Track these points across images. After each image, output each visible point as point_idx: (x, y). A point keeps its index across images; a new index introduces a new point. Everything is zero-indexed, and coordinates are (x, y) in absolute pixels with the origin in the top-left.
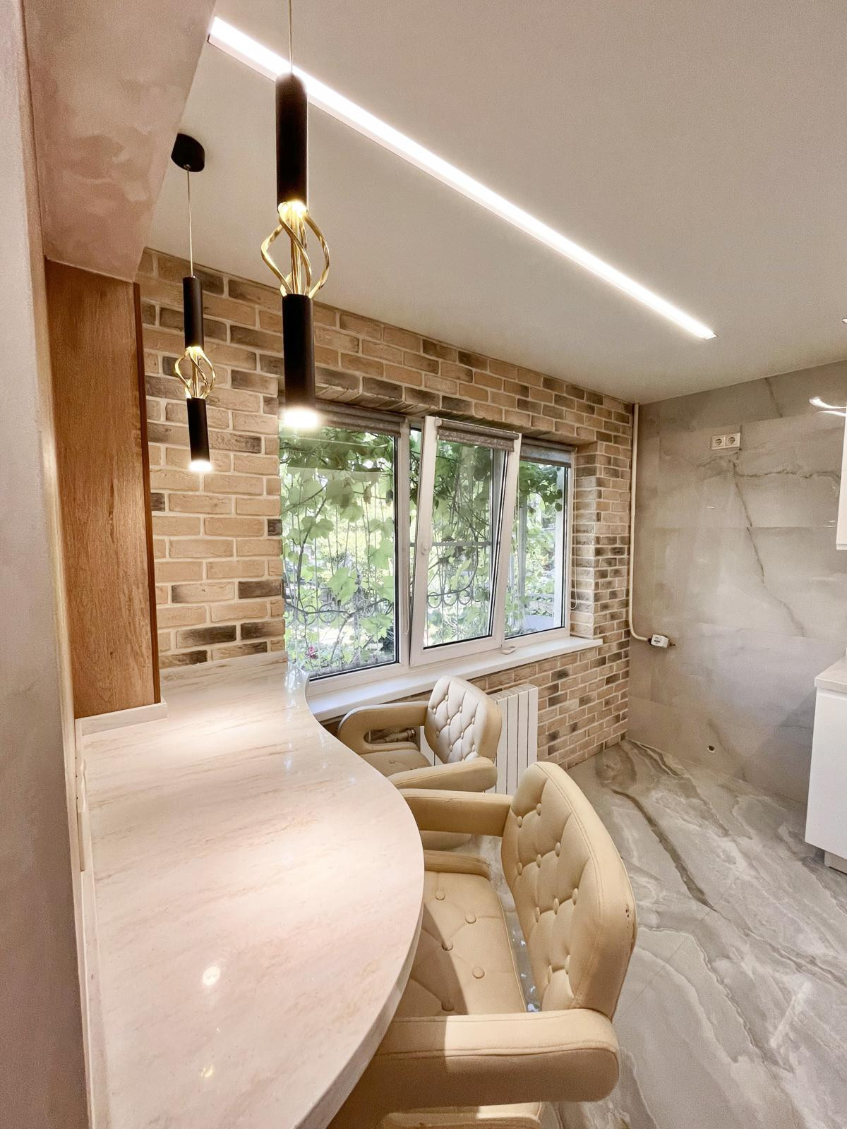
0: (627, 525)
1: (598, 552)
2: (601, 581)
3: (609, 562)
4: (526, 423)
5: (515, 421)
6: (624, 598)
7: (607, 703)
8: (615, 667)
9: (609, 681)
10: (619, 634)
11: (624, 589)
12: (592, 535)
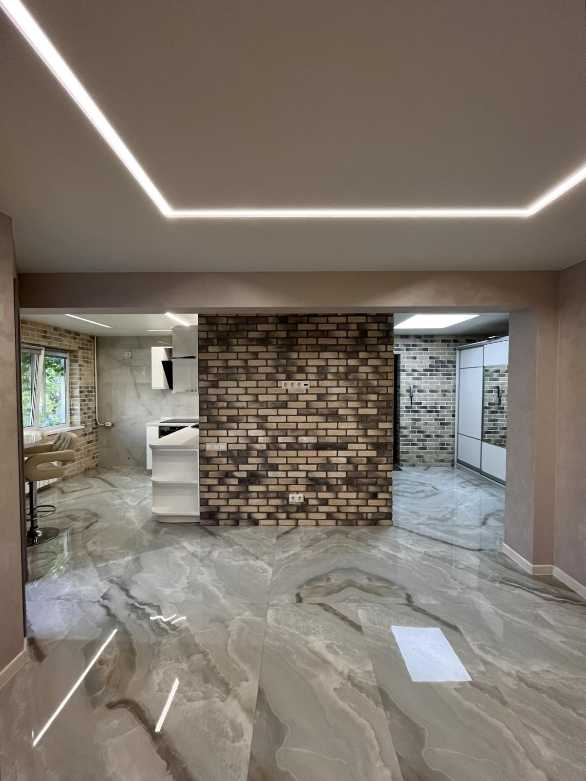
0: (94, 382)
1: (81, 392)
2: (83, 403)
3: (86, 396)
4: (47, 344)
5: (42, 343)
6: (94, 410)
7: (88, 451)
8: (92, 437)
9: (89, 442)
10: (92, 424)
11: (94, 406)
12: (78, 386)
